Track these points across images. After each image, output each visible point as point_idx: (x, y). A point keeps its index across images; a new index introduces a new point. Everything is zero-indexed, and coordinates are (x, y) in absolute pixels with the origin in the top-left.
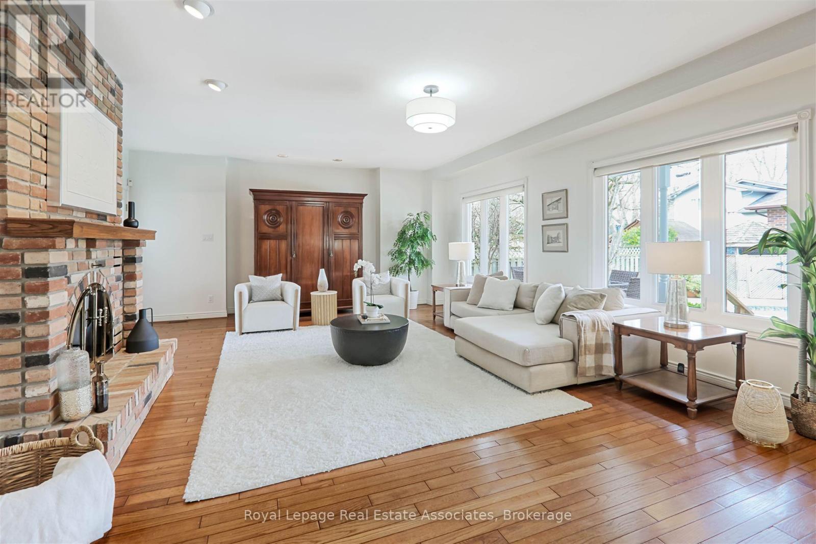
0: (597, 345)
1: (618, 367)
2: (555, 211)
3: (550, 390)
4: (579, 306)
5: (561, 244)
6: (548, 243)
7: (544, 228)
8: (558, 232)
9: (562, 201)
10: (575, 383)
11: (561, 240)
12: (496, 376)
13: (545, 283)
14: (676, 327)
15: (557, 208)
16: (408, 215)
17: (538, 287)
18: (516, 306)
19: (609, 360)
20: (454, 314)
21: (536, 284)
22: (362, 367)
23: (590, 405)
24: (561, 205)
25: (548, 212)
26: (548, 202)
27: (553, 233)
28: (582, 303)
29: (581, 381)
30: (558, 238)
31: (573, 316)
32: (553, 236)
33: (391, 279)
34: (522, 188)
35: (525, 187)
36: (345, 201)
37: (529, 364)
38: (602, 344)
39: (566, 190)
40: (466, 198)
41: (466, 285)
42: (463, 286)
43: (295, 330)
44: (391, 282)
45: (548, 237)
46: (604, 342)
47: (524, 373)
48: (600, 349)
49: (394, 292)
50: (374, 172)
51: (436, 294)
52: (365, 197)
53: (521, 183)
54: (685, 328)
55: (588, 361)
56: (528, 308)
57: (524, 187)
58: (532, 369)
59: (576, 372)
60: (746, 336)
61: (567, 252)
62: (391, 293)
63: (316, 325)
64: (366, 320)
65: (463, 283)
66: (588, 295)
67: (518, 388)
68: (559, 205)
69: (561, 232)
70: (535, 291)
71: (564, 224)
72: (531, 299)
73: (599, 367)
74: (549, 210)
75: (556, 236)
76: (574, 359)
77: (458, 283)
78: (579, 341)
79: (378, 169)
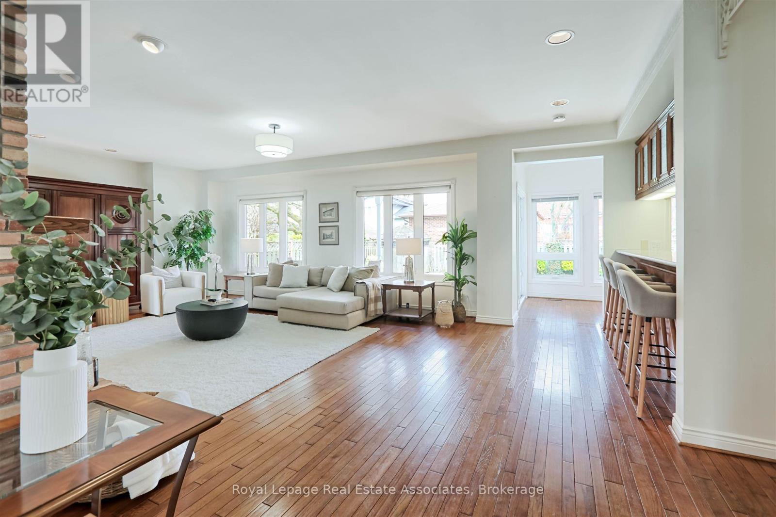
0: (375, 297)
1: (384, 309)
2: (329, 217)
3: (355, 327)
4: (360, 277)
5: (334, 240)
6: (324, 239)
7: (321, 228)
8: (331, 231)
9: (334, 210)
10: (365, 321)
11: (334, 237)
12: (319, 327)
13: (328, 266)
14: (409, 282)
15: (331, 215)
16: (190, 212)
17: (323, 269)
18: (310, 284)
19: (380, 305)
20: (255, 296)
21: (322, 267)
22: (216, 341)
23: (379, 329)
24: (334, 213)
25: (324, 217)
26: (324, 210)
27: (328, 232)
28: (361, 275)
29: (369, 319)
30: (331, 235)
31: (363, 282)
32: (328, 234)
33: (181, 272)
34: (302, 197)
35: (305, 197)
36: (120, 194)
37: (347, 313)
38: (377, 297)
39: (338, 203)
40: (243, 200)
41: (256, 273)
42: (254, 274)
43: (88, 331)
44: (181, 276)
45: (324, 235)
46: (378, 295)
47: (343, 319)
48: (376, 299)
49: (185, 283)
50: (144, 167)
51: (228, 283)
52: (144, 192)
53: (302, 193)
54: (413, 282)
55: (372, 307)
56: (316, 284)
57: (303, 197)
58: (348, 315)
59: (366, 314)
60: (436, 284)
61: (338, 245)
62: (183, 285)
63: (102, 325)
64: (215, 302)
65: (254, 272)
66: (364, 271)
67: (338, 329)
68: (332, 213)
69: (334, 231)
70: (322, 272)
71: (336, 226)
72: (320, 278)
73: (376, 310)
74: (324, 215)
75: (330, 234)
76: (365, 307)
77: (250, 272)
78: (368, 296)
79: (151, 163)
